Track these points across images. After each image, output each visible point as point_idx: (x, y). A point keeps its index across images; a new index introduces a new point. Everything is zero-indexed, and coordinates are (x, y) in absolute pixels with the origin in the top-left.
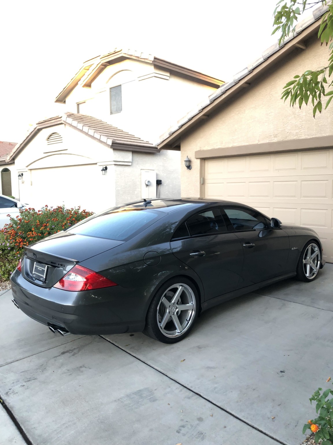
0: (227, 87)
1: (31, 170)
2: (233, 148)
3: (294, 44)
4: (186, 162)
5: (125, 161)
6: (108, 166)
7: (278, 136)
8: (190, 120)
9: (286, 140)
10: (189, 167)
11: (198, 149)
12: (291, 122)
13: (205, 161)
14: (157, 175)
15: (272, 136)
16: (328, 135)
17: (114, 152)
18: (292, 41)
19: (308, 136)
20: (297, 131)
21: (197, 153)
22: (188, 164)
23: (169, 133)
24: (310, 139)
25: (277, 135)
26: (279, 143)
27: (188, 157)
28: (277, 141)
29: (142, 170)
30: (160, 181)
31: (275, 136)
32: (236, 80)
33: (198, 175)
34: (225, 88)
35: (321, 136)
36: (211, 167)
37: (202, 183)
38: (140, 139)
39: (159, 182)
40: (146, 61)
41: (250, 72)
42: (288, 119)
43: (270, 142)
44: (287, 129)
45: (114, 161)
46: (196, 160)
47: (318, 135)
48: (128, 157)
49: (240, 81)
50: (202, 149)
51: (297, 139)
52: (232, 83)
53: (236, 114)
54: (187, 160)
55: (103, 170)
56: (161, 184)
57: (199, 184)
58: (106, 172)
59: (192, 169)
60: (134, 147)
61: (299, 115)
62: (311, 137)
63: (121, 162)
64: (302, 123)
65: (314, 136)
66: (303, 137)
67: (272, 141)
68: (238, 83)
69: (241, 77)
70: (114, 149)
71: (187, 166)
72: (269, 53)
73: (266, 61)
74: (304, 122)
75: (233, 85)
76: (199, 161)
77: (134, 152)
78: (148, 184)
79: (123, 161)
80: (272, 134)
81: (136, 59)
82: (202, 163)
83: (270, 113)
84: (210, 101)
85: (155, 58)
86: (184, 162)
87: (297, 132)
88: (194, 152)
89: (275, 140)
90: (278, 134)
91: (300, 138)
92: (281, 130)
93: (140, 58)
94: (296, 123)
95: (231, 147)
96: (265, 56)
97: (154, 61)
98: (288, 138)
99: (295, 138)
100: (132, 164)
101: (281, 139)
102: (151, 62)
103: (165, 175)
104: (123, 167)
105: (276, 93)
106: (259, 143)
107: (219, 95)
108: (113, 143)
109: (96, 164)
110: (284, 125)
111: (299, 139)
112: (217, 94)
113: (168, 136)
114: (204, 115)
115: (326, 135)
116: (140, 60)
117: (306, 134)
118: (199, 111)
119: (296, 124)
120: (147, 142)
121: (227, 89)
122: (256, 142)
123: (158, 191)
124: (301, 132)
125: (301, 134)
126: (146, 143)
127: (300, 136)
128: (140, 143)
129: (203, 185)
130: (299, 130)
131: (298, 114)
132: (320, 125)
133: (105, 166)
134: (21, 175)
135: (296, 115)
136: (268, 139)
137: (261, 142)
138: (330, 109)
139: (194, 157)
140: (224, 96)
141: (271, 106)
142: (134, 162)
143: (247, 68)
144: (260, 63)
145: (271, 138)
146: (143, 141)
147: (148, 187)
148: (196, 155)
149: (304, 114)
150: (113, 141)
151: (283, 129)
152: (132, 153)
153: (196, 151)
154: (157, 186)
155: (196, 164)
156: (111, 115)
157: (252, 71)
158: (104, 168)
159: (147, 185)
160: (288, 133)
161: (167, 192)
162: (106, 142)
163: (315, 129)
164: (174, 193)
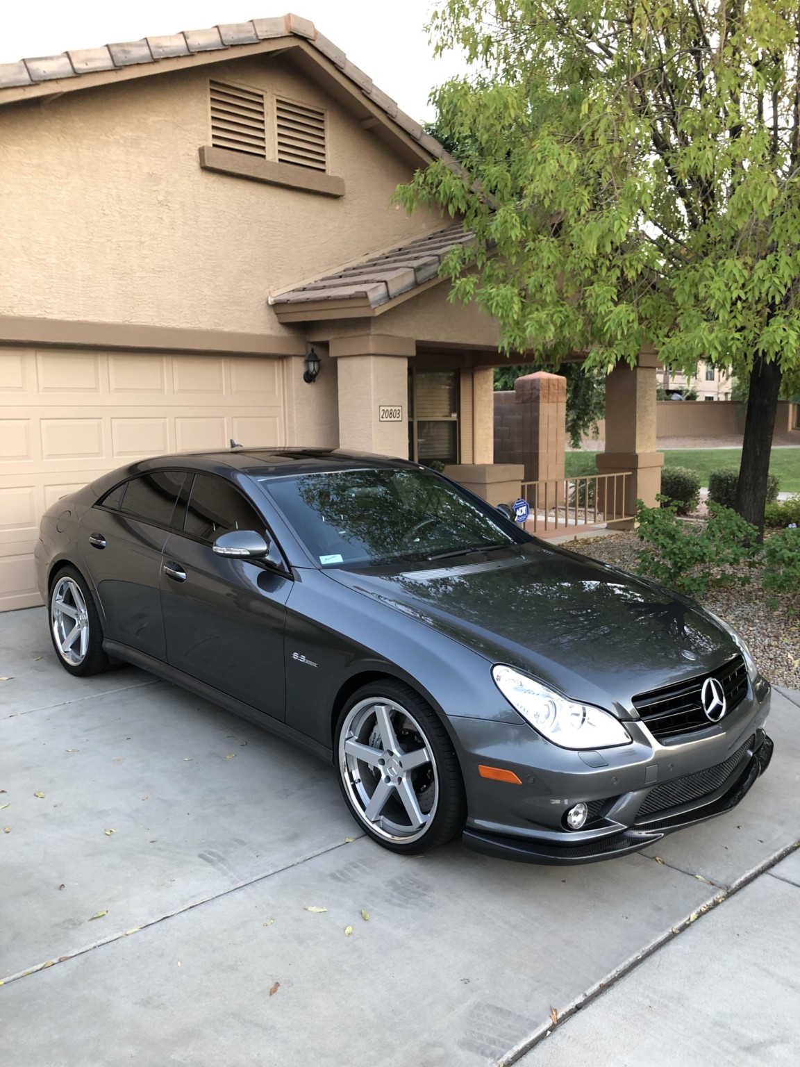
9: (12, 314)
12: (20, 272)
16: (111, 321)
19: (68, 314)
20: (39, 298)
35: (97, 321)
42: (13, 262)
44: (11, 286)
47: (91, 318)
61: (41, 260)
62: (76, 319)
64: (52, 280)
65: (81, 319)
66: (56, 315)
74: (55, 281)
87: (41, 301)
91: (50, 317)
94: (36, 278)
99: (36, 313)
111: (45, 318)
117: (64, 310)
119: (36, 280)
124: (50, 301)
125: (50, 306)
127: (48, 311)
130: (45, 297)
131: (37, 256)
132: (92, 295)
135: (33, 259)
138: (110, 266)
149: (54, 261)
160: (16, 299)
163: (81, 302)
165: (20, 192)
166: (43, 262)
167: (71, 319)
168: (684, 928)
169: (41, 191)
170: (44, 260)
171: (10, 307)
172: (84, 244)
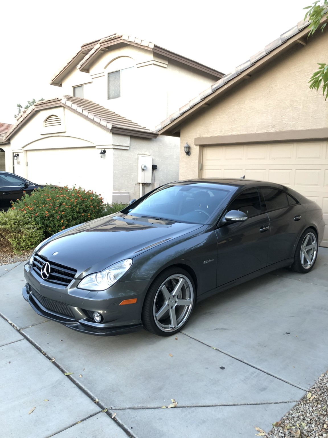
0: (229, 78)
1: (27, 151)
2: (232, 136)
3: (296, 40)
4: (185, 148)
5: (123, 145)
6: (106, 150)
7: (276, 127)
8: (192, 108)
9: (283, 130)
10: (188, 153)
11: (198, 136)
12: (288, 114)
13: (204, 148)
14: (153, 160)
15: (270, 126)
17: (113, 136)
18: (294, 37)
19: (304, 127)
20: (294, 123)
21: (196, 139)
22: (187, 150)
23: (170, 120)
24: (306, 130)
25: (274, 125)
26: (277, 133)
27: (188, 144)
28: (274, 131)
29: (139, 155)
30: (156, 166)
31: (273, 126)
32: (239, 71)
33: (197, 161)
34: (228, 79)
35: (317, 128)
36: (210, 154)
37: (200, 169)
38: (137, 124)
39: (154, 168)
40: (146, 48)
41: (252, 65)
42: (286, 111)
43: (268, 131)
44: (284, 120)
45: (113, 145)
46: (195, 147)
47: (314, 127)
48: (126, 141)
49: (242, 72)
50: (201, 136)
51: (294, 130)
52: (234, 74)
53: (236, 104)
54: (187, 146)
55: (101, 153)
56: (156, 169)
57: (198, 170)
58: (105, 155)
59: (191, 155)
60: (131, 132)
61: (297, 107)
62: (307, 129)
63: (120, 146)
64: (299, 115)
65: (310, 128)
66: (300, 128)
67: (270, 131)
68: (240, 74)
69: (243, 69)
70: (113, 133)
71: (186, 152)
72: (272, 48)
73: (269, 55)
74: (301, 115)
75: (235, 76)
76: (198, 147)
77: (132, 137)
78: (144, 168)
79: (122, 145)
80: (270, 125)
81: (136, 46)
82: (201, 150)
83: (268, 105)
84: (212, 90)
85: (155, 46)
86: (184, 148)
88: (194, 139)
89: (273, 130)
90: (276, 124)
91: (297, 129)
92: (279, 121)
93: (140, 45)
94: (294, 115)
95: (230, 135)
96: (267, 50)
97: (154, 49)
98: (285, 129)
99: (292, 129)
100: (129, 149)
101: (278, 130)
102: (151, 50)
103: (160, 160)
104: (121, 151)
105: (275, 86)
106: (257, 133)
107: (221, 85)
108: (112, 127)
109: (94, 147)
110: (281, 117)
111: (295, 130)
112: (219, 84)
113: (170, 122)
114: (206, 104)
115: (321, 128)
116: (140, 47)
118: (201, 99)
120: (144, 127)
121: (229, 80)
122: (254, 132)
123: (153, 176)
124: (298, 123)
125: (297, 125)
126: (144, 129)
127: (297, 127)
128: (138, 128)
129: (201, 171)
130: (296, 122)
131: (295, 107)
133: (103, 150)
134: (17, 155)
135: (294, 108)
136: (266, 129)
137: (259, 132)
139: (194, 144)
140: (226, 87)
141: (270, 98)
142: (131, 146)
143: (249, 61)
144: (262, 56)
145: (269, 128)
146: (140, 126)
147: (144, 171)
148: (195, 142)
149: (301, 107)
150: (112, 125)
151: (280, 120)
152: (130, 138)
153: (195, 137)
154: (152, 170)
155: (195, 150)
156: (108, 99)
157: (254, 64)
158: (103, 152)
159: (143, 170)
160: (285, 125)
161: (162, 177)
162: (106, 126)
163: (311, 122)
164: (168, 178)
165: (293, 83)
166: (297, 108)
167: (305, 129)
168: (6, 320)
169: (300, 80)
170: (298, 107)
171: (283, 128)
172: (315, 97)
